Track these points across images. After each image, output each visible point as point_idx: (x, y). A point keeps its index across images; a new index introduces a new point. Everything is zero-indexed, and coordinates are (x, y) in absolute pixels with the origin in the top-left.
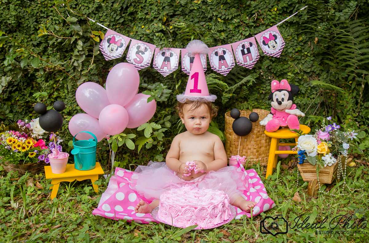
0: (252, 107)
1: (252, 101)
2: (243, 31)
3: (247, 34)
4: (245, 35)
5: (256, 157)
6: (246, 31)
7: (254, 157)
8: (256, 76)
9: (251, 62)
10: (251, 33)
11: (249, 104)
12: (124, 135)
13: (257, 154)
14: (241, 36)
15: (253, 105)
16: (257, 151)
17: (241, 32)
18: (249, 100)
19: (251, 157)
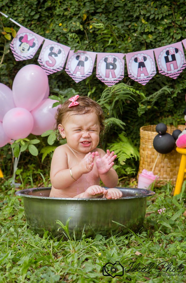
0: (177, 123)
1: (179, 116)
2: (175, 34)
3: (178, 37)
4: (176, 39)
5: (170, 177)
6: (178, 34)
7: (168, 177)
8: (182, 87)
9: (176, 71)
10: (183, 37)
11: (174, 119)
12: (28, 140)
13: (171, 173)
14: (171, 39)
15: (179, 120)
16: (171, 171)
17: (172, 34)
18: (175, 115)
19: (165, 176)
